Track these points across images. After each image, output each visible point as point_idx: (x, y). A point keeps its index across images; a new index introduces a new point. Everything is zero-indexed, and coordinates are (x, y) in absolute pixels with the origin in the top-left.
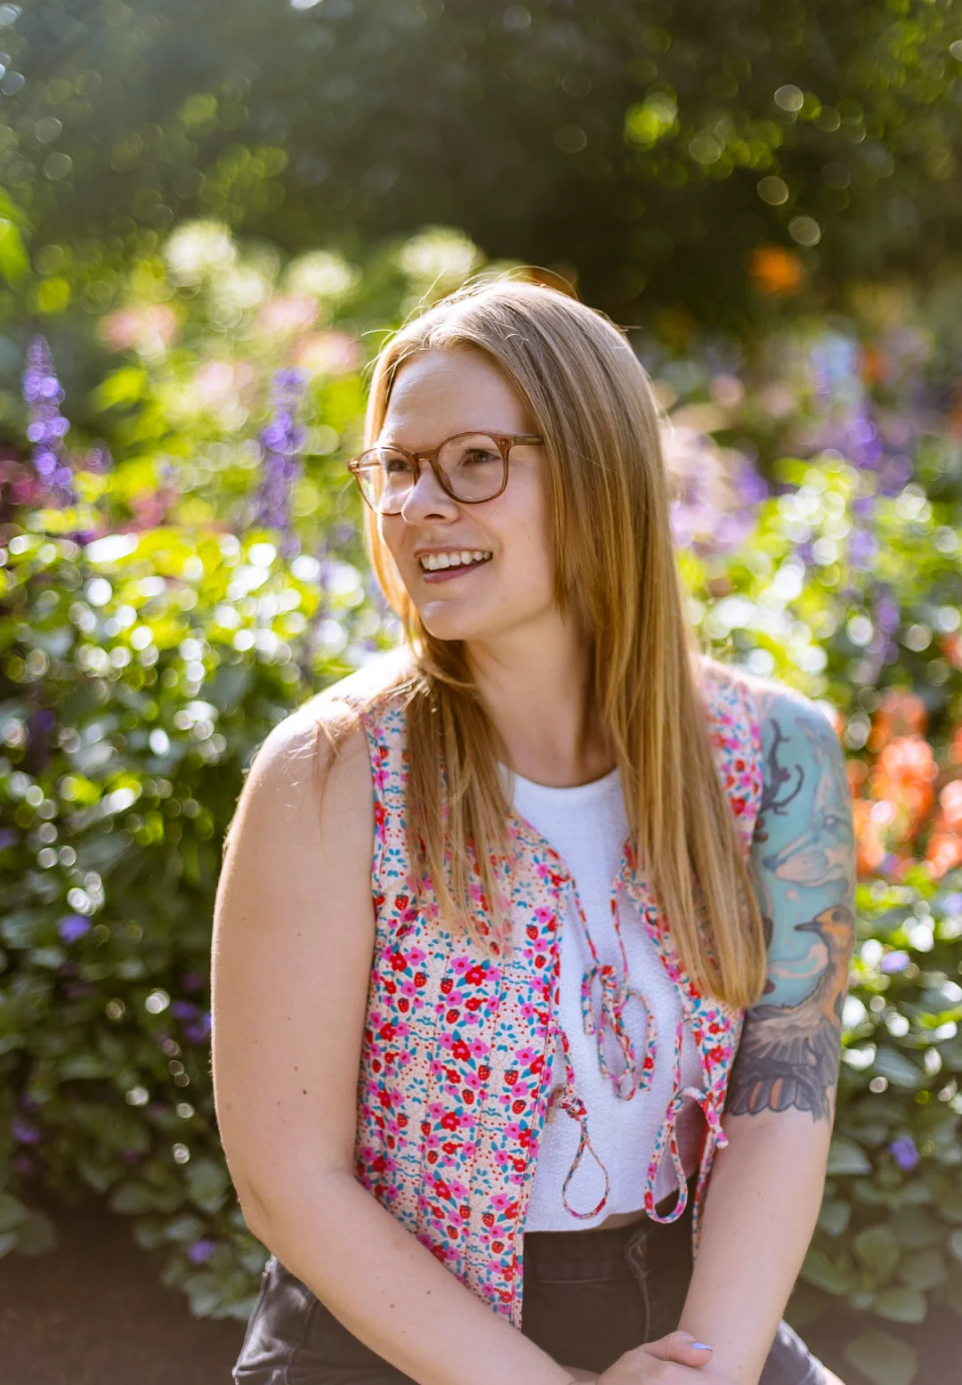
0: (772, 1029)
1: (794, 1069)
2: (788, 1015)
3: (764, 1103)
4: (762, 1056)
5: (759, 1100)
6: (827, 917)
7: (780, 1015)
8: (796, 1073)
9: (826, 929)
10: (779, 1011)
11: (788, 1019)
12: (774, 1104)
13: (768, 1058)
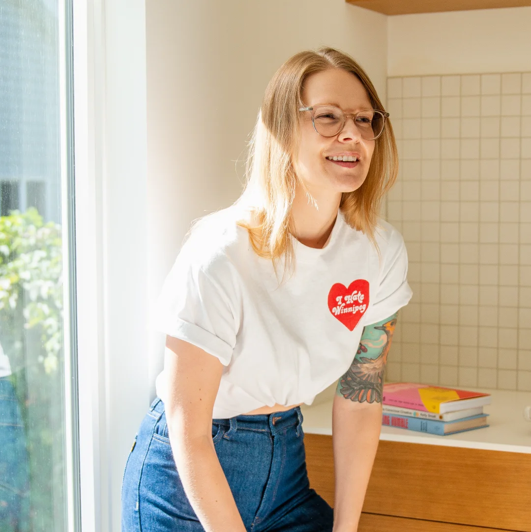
0: (367, 368)
1: (375, 385)
2: (373, 363)
3: (364, 399)
4: (364, 379)
5: (362, 397)
6: (389, 325)
7: (370, 362)
8: (375, 387)
9: (387, 329)
10: (369, 361)
11: (373, 365)
12: (368, 399)
13: (366, 380)
